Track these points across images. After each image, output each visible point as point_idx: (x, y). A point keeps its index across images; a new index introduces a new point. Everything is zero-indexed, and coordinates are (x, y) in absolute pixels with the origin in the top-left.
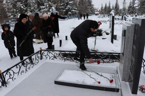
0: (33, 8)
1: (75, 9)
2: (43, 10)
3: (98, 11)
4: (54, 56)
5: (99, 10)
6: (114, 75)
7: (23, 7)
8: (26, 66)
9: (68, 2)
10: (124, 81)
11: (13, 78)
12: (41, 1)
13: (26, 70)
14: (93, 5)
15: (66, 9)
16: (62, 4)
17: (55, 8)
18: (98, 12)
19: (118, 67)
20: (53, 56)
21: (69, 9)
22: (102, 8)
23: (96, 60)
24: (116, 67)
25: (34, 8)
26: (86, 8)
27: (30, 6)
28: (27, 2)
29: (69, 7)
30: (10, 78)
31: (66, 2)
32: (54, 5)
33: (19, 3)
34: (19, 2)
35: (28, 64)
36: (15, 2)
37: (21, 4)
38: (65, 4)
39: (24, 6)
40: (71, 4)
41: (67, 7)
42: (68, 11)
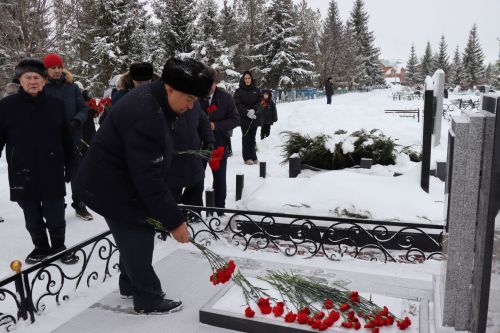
0: (150, 59)
1: (305, 66)
3: (399, 72)
4: (210, 228)
5: (402, 69)
6: (417, 304)
7: (116, 54)
8: (108, 258)
9: (280, 39)
10: (453, 328)
11: (59, 292)
12: (180, 35)
13: (107, 271)
14: (376, 51)
15: (274, 63)
16: (257, 46)
17: (231, 60)
18: (399, 76)
19: (438, 278)
20: (206, 228)
21: (285, 63)
22: (412, 62)
23: (359, 248)
24: (431, 279)
25: (154, 58)
26: (350, 63)
27: (139, 52)
28: (128, 38)
29: (283, 58)
30: (50, 294)
31: (274, 39)
32: (227, 49)
33: (100, 41)
34: (102, 37)
35: (114, 248)
36: (88, 35)
37: (108, 45)
38: (268, 46)
39: (119, 52)
40: (291, 45)
41: (276, 56)
42: (280, 71)
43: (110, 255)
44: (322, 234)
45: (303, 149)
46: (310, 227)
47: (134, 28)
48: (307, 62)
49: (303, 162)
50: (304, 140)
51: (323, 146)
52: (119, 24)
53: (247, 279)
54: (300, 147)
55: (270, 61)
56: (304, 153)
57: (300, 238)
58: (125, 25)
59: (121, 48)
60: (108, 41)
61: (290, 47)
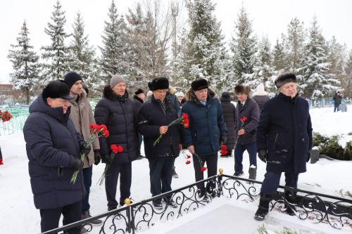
0: (225, 78)
1: (333, 83)
2: (250, 83)
4: (249, 193)
7: (204, 75)
8: (182, 204)
9: (315, 65)
11: (150, 221)
12: (246, 62)
13: (180, 212)
15: (309, 81)
16: (298, 70)
20: (246, 193)
21: (317, 81)
25: (227, 77)
27: (218, 74)
28: (212, 65)
29: (316, 78)
30: (144, 220)
31: (311, 64)
32: (276, 72)
33: (195, 67)
34: (196, 64)
35: (185, 199)
36: (188, 63)
38: (306, 69)
39: (206, 73)
40: (323, 69)
41: (311, 76)
42: (314, 87)
43: (183, 202)
44: (327, 208)
45: (322, 144)
46: (318, 201)
47: (216, 59)
48: (334, 80)
49: (321, 153)
50: (323, 138)
51: (337, 143)
52: (207, 56)
53: (268, 231)
54: (319, 142)
55: (307, 80)
56: (322, 147)
57: (310, 208)
58: (211, 58)
59: (207, 71)
60: (200, 67)
61: (321, 70)
